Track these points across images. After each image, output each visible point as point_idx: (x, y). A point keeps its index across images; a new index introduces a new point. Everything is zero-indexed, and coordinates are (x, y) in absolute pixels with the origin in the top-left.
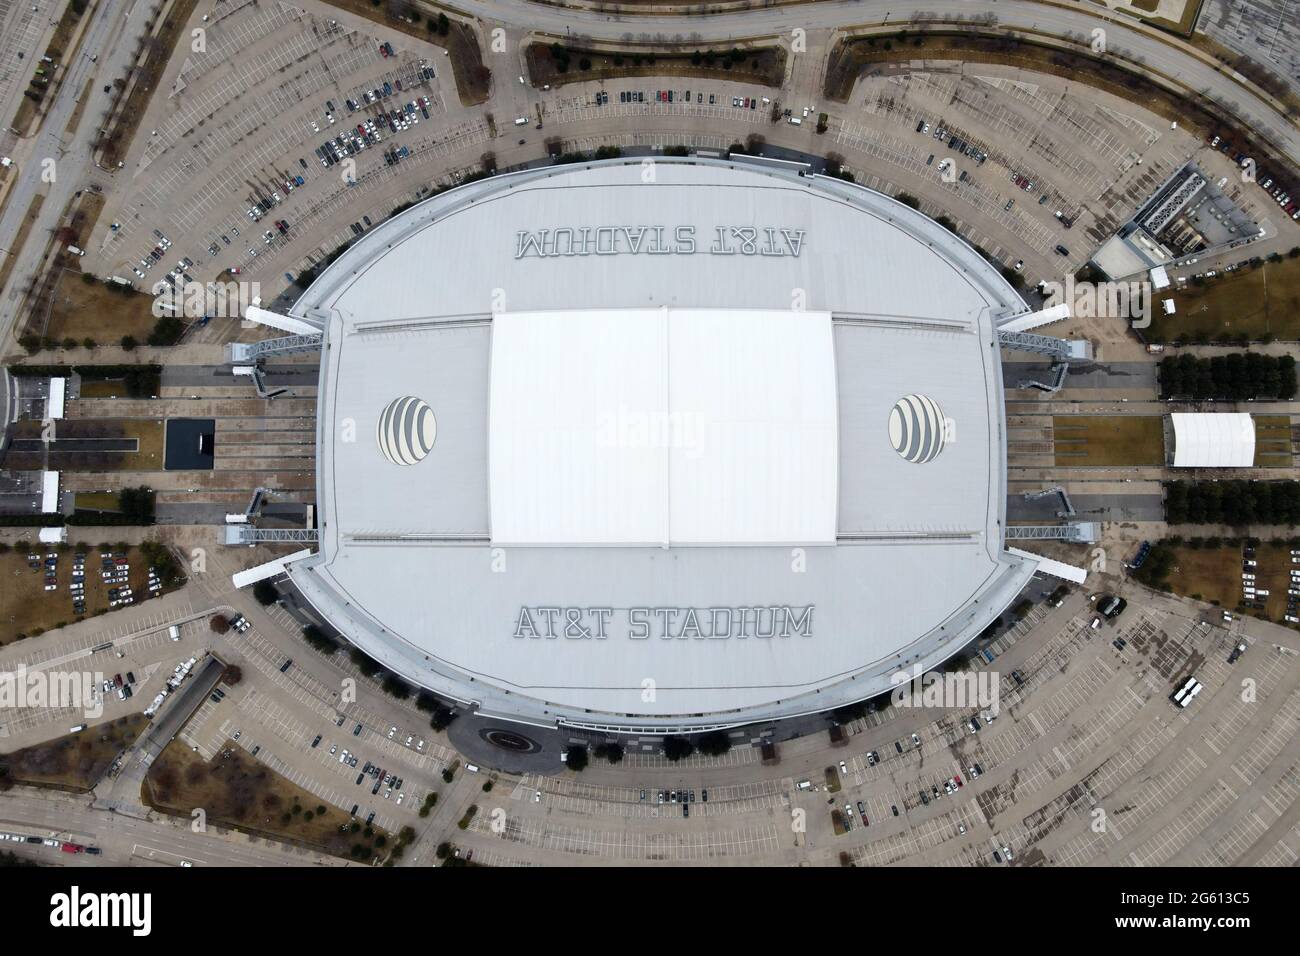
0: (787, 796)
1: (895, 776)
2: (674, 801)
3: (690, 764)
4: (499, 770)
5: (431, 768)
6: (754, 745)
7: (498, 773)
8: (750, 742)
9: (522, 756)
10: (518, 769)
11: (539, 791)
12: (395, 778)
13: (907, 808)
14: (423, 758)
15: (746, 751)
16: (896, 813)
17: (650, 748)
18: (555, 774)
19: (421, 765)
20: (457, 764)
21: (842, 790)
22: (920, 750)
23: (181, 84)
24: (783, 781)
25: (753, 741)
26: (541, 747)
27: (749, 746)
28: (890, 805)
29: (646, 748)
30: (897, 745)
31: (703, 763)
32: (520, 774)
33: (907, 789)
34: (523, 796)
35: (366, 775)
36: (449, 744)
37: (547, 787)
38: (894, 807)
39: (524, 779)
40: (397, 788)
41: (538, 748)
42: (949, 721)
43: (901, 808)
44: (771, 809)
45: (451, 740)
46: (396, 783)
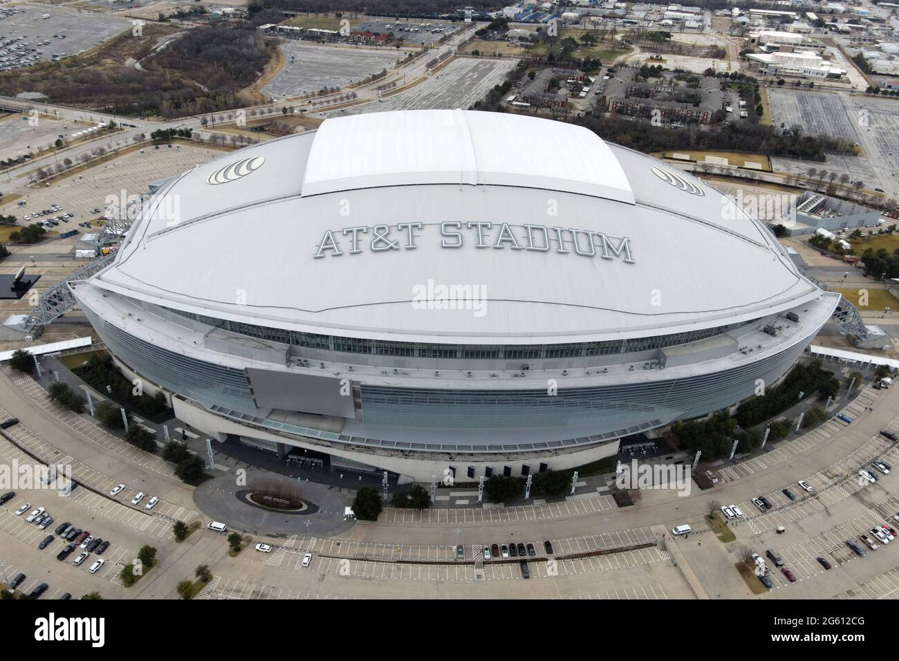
0: (664, 548)
1: (801, 523)
2: (506, 555)
3: (522, 516)
4: (255, 533)
5: (157, 531)
6: (602, 493)
7: (253, 536)
8: (596, 491)
9: (288, 516)
10: (282, 530)
11: (310, 552)
12: (98, 542)
13: (839, 561)
14: (150, 520)
15: (594, 501)
16: (826, 566)
17: (466, 502)
18: (333, 535)
19: (143, 527)
20: (197, 526)
21: (738, 540)
22: (817, 498)
23: (112, 166)
24: (653, 529)
25: (600, 489)
26: (318, 508)
27: (595, 495)
28: (814, 558)
29: (458, 502)
30: (785, 492)
31: (538, 514)
32: (284, 536)
33: (825, 539)
34: (284, 562)
35: (58, 538)
36: (193, 505)
37: (321, 550)
38: (821, 561)
39: (290, 542)
40: (99, 553)
41: (313, 509)
42: (835, 472)
43: (829, 559)
44: (648, 565)
45: (195, 501)
46: (99, 546)
